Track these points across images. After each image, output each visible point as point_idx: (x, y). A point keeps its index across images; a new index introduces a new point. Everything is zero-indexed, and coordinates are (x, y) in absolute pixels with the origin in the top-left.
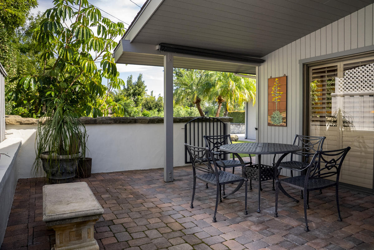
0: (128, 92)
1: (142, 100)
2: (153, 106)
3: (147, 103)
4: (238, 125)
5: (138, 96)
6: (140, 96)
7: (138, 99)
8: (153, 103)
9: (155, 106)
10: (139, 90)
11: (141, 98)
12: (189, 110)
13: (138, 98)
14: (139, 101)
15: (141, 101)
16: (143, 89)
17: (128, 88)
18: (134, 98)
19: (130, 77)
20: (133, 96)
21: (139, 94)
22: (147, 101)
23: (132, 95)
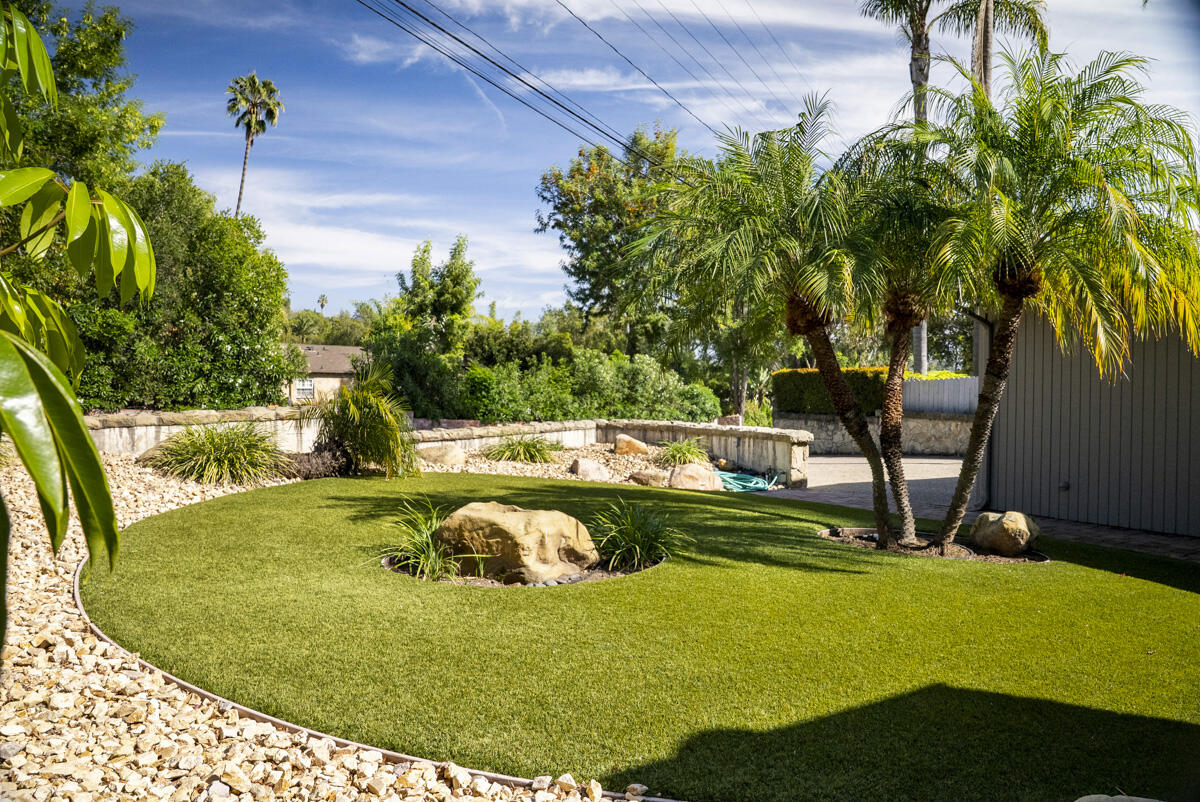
0: (417, 300)
1: (464, 327)
2: (499, 351)
3: (480, 339)
4: (829, 422)
5: (453, 314)
6: (460, 313)
7: (449, 325)
8: (498, 341)
9: (505, 350)
10: (454, 295)
11: (463, 322)
12: (627, 365)
13: (453, 321)
14: (455, 332)
15: (460, 333)
16: (469, 291)
17: (416, 284)
18: (437, 321)
19: (422, 247)
20: (432, 313)
21: (456, 308)
22: (480, 333)
23: (429, 311)
